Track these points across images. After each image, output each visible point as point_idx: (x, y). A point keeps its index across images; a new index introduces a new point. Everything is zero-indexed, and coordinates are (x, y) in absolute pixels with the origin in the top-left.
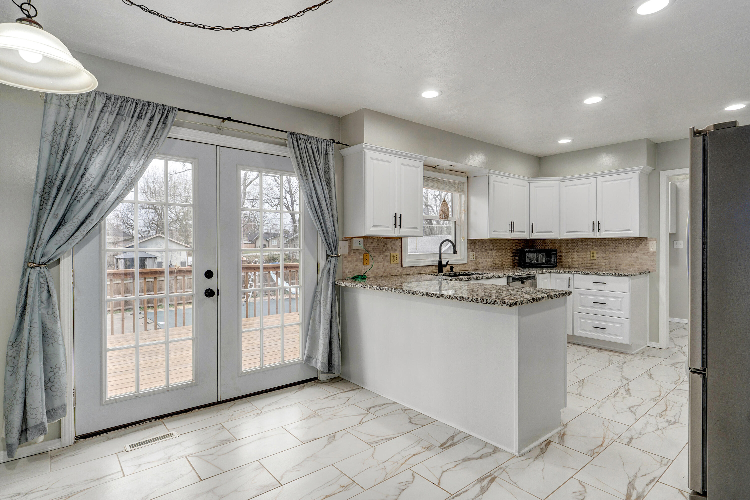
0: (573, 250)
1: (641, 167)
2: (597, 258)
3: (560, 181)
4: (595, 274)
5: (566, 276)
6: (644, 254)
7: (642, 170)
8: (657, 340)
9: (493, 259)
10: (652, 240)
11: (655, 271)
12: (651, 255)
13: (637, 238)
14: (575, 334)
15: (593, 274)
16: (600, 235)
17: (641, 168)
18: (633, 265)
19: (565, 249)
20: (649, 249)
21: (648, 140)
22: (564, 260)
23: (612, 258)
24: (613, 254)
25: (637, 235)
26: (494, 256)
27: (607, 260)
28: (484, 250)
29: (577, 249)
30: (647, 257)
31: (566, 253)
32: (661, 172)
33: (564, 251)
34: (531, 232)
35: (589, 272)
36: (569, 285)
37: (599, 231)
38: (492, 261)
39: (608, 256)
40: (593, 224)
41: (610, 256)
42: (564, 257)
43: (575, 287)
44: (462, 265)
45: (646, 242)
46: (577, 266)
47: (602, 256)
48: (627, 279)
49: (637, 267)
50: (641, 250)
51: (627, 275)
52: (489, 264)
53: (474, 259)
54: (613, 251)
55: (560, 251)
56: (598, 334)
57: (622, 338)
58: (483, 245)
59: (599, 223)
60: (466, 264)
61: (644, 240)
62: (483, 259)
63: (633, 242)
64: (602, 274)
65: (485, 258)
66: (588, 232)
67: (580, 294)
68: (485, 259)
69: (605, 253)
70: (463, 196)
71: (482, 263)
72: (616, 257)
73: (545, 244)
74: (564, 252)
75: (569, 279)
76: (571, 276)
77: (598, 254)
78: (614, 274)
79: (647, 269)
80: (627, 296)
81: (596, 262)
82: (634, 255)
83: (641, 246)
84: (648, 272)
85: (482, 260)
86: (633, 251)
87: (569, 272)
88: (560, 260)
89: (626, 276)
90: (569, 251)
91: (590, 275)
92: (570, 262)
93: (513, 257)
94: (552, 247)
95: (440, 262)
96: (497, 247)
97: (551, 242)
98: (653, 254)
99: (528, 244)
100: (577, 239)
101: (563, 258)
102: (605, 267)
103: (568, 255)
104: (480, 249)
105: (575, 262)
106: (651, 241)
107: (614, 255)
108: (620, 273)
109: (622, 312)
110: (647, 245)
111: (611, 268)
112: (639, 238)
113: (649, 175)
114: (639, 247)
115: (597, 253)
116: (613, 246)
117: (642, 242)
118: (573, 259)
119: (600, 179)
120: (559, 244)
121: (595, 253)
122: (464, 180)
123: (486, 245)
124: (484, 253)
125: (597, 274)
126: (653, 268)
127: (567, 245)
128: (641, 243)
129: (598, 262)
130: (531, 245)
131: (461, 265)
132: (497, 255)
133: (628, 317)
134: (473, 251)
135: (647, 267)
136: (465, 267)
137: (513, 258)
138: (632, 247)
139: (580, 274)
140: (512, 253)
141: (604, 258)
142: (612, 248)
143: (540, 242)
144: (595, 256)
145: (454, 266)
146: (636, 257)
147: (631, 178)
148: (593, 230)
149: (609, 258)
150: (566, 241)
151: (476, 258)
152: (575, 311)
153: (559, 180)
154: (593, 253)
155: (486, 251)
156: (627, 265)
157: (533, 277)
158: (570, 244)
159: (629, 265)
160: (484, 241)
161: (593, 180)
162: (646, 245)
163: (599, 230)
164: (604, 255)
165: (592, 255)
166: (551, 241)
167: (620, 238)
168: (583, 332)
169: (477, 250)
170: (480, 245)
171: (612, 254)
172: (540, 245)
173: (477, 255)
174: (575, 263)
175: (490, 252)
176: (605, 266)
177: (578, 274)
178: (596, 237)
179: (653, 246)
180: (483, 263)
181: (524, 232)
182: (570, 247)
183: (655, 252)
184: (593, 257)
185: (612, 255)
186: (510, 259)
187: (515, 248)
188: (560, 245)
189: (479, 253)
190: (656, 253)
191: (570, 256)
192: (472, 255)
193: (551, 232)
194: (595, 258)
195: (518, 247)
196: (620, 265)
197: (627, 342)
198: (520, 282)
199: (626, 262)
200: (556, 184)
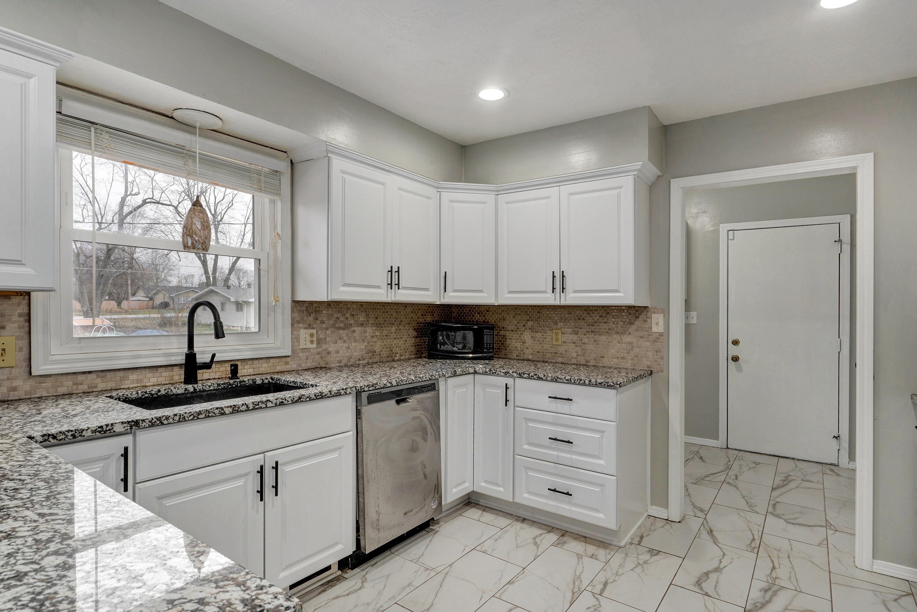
0: (524, 326)
1: (638, 165)
2: (564, 342)
3: (498, 192)
4: (552, 381)
5: (502, 381)
6: (642, 337)
7: (639, 170)
8: (665, 505)
9: (366, 344)
10: (657, 311)
11: (662, 371)
12: (655, 341)
13: (630, 307)
14: (517, 500)
15: (549, 379)
16: (565, 300)
17: (639, 167)
18: (624, 358)
19: (510, 323)
20: (651, 328)
21: (649, 109)
22: (509, 344)
23: (587, 344)
24: (590, 336)
25: (630, 301)
26: (369, 337)
27: (580, 346)
28: (342, 325)
29: (530, 324)
30: (648, 344)
31: (512, 331)
32: (673, 181)
33: (509, 328)
34: (442, 290)
35: (541, 376)
36: (507, 401)
37: (563, 292)
38: (363, 347)
39: (581, 340)
40: (554, 277)
41: (586, 340)
42: (510, 339)
43: (516, 404)
44: (277, 360)
45: (646, 315)
46: (530, 357)
47: (572, 340)
48: (611, 393)
49: (630, 362)
50: (637, 330)
51: (612, 384)
52: (355, 354)
53: (314, 345)
54: (590, 330)
55: (503, 328)
56: (559, 505)
57: (601, 516)
58: (339, 315)
59: (563, 276)
60: (288, 356)
61: (642, 312)
62: (340, 344)
63: (624, 314)
64: (565, 381)
65: (345, 342)
66: (545, 292)
67: (527, 420)
68: (346, 345)
69: (577, 334)
70: (279, 204)
71: (337, 352)
72: (595, 341)
73: (478, 313)
74: (508, 331)
75: (507, 388)
76: (510, 381)
77: (565, 335)
78: (587, 382)
79: (648, 367)
80: (611, 428)
81: (562, 349)
82: (627, 339)
83: (638, 323)
84: (649, 372)
85: (336, 345)
86: (623, 333)
87: (506, 373)
88: (502, 344)
89: (609, 386)
90: (517, 329)
91: (545, 380)
92: (519, 349)
93: (417, 337)
94: (491, 319)
95: (191, 357)
96: (377, 318)
97: (487, 311)
98: (658, 338)
99: (451, 313)
100: (530, 306)
101: (508, 342)
102: (577, 361)
103: (516, 336)
104: (331, 322)
105: (527, 348)
106: (655, 313)
107: (593, 338)
108: (599, 381)
109: (602, 462)
110: (649, 320)
111: (587, 361)
112: (634, 307)
113: (652, 187)
114: (633, 323)
115: (562, 333)
116: (591, 321)
117: (640, 314)
118: (523, 342)
119: (567, 189)
120: (500, 314)
121: (560, 334)
122: (283, 166)
123: (348, 315)
124: (341, 332)
125: (555, 380)
126: (659, 364)
127: (514, 317)
128: (637, 317)
129: (566, 351)
130: (456, 316)
131: (272, 361)
132: (378, 334)
133: (613, 471)
134: (310, 326)
135: (649, 363)
136: (287, 363)
137: (418, 340)
138: (622, 323)
139: (525, 378)
140: (415, 329)
141: (574, 343)
142: (589, 325)
143: (470, 311)
144: (560, 340)
145: (239, 363)
146: (629, 343)
147: (621, 187)
148: (554, 289)
149: (584, 344)
150: (512, 309)
151: (319, 342)
152: (517, 452)
153: (495, 191)
154: (557, 334)
155: (347, 327)
156: (613, 358)
157: (432, 387)
158: (520, 314)
159: (618, 358)
160: (341, 305)
161: (553, 191)
162: (646, 321)
163: (563, 288)
164: (575, 338)
165: (554, 337)
166: (488, 308)
167: (603, 307)
168: (531, 497)
169: (324, 326)
170: (332, 315)
171: (588, 336)
172: (470, 316)
173: (322, 336)
174: (526, 351)
175: (359, 328)
176: (576, 358)
177: (523, 378)
178: (559, 304)
179: (657, 324)
180: (341, 352)
181: (427, 290)
182: (520, 320)
183: (661, 334)
184: (557, 340)
185: (589, 338)
186: (411, 341)
187: (421, 320)
188: (503, 317)
189: (328, 332)
190: (664, 337)
191: (520, 337)
192: (307, 336)
193: (481, 291)
194: (559, 343)
195: (429, 319)
196: (602, 357)
197: (612, 526)
198: (394, 401)
199: (613, 351)
200: (490, 198)
